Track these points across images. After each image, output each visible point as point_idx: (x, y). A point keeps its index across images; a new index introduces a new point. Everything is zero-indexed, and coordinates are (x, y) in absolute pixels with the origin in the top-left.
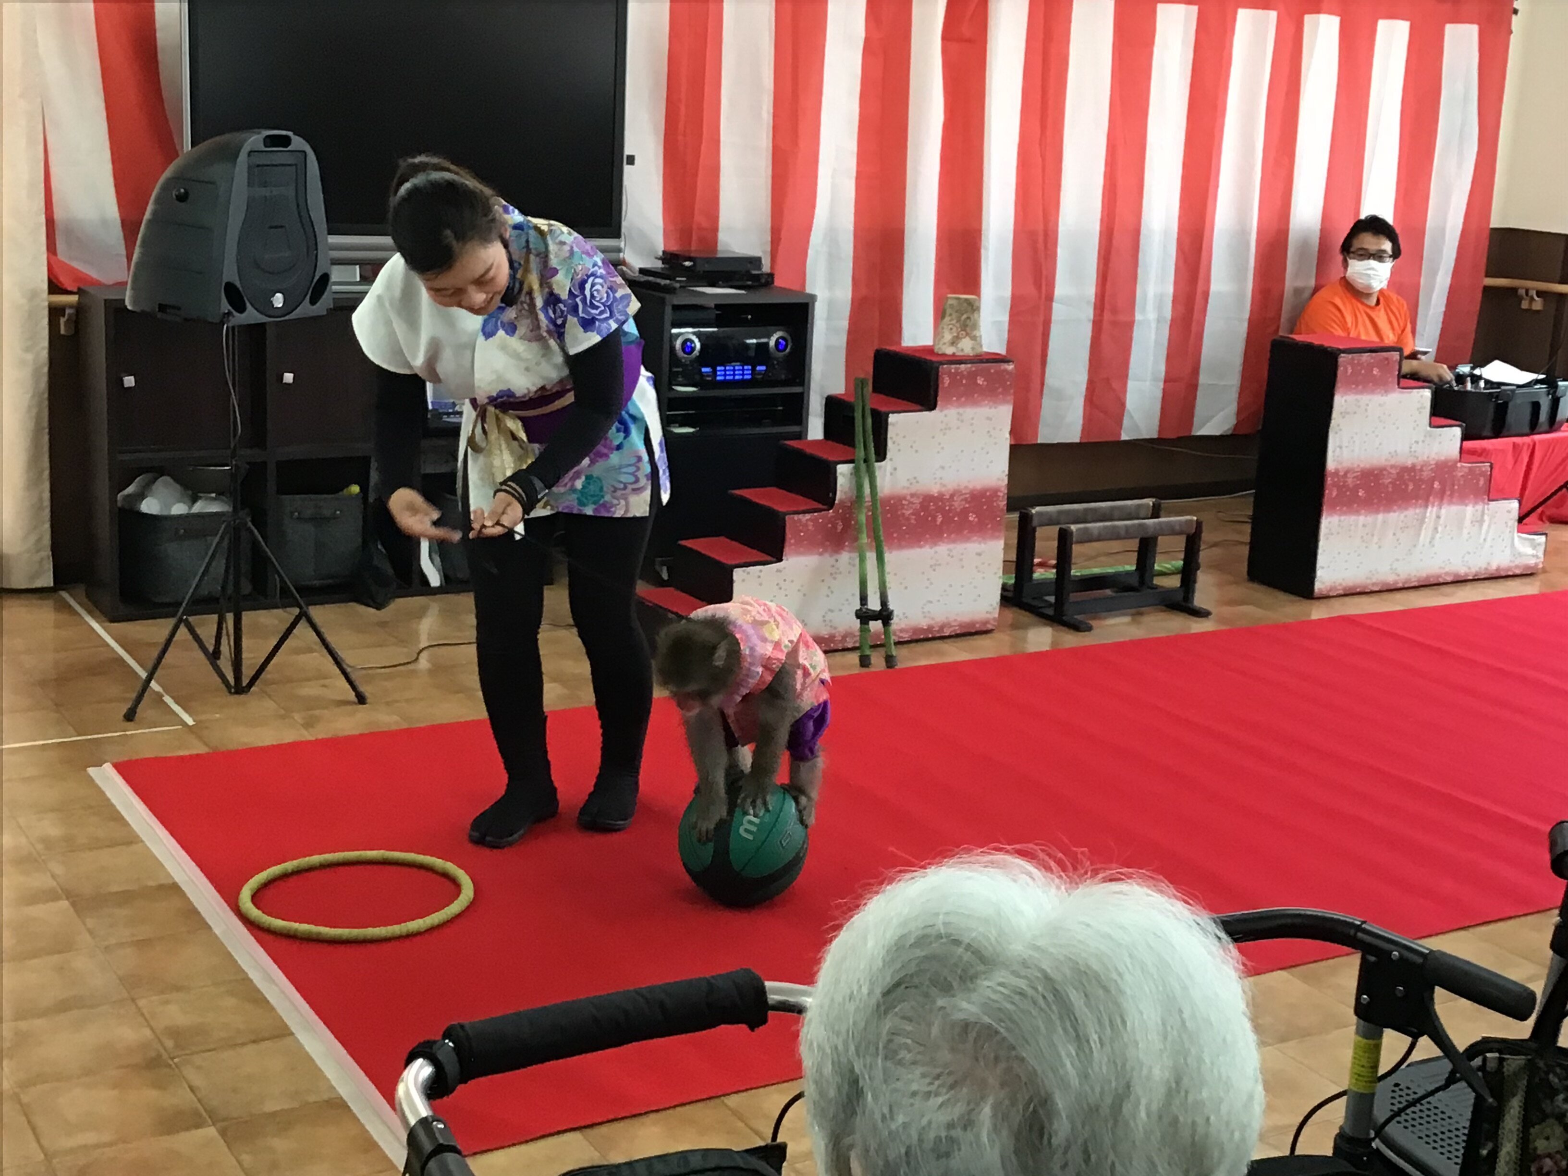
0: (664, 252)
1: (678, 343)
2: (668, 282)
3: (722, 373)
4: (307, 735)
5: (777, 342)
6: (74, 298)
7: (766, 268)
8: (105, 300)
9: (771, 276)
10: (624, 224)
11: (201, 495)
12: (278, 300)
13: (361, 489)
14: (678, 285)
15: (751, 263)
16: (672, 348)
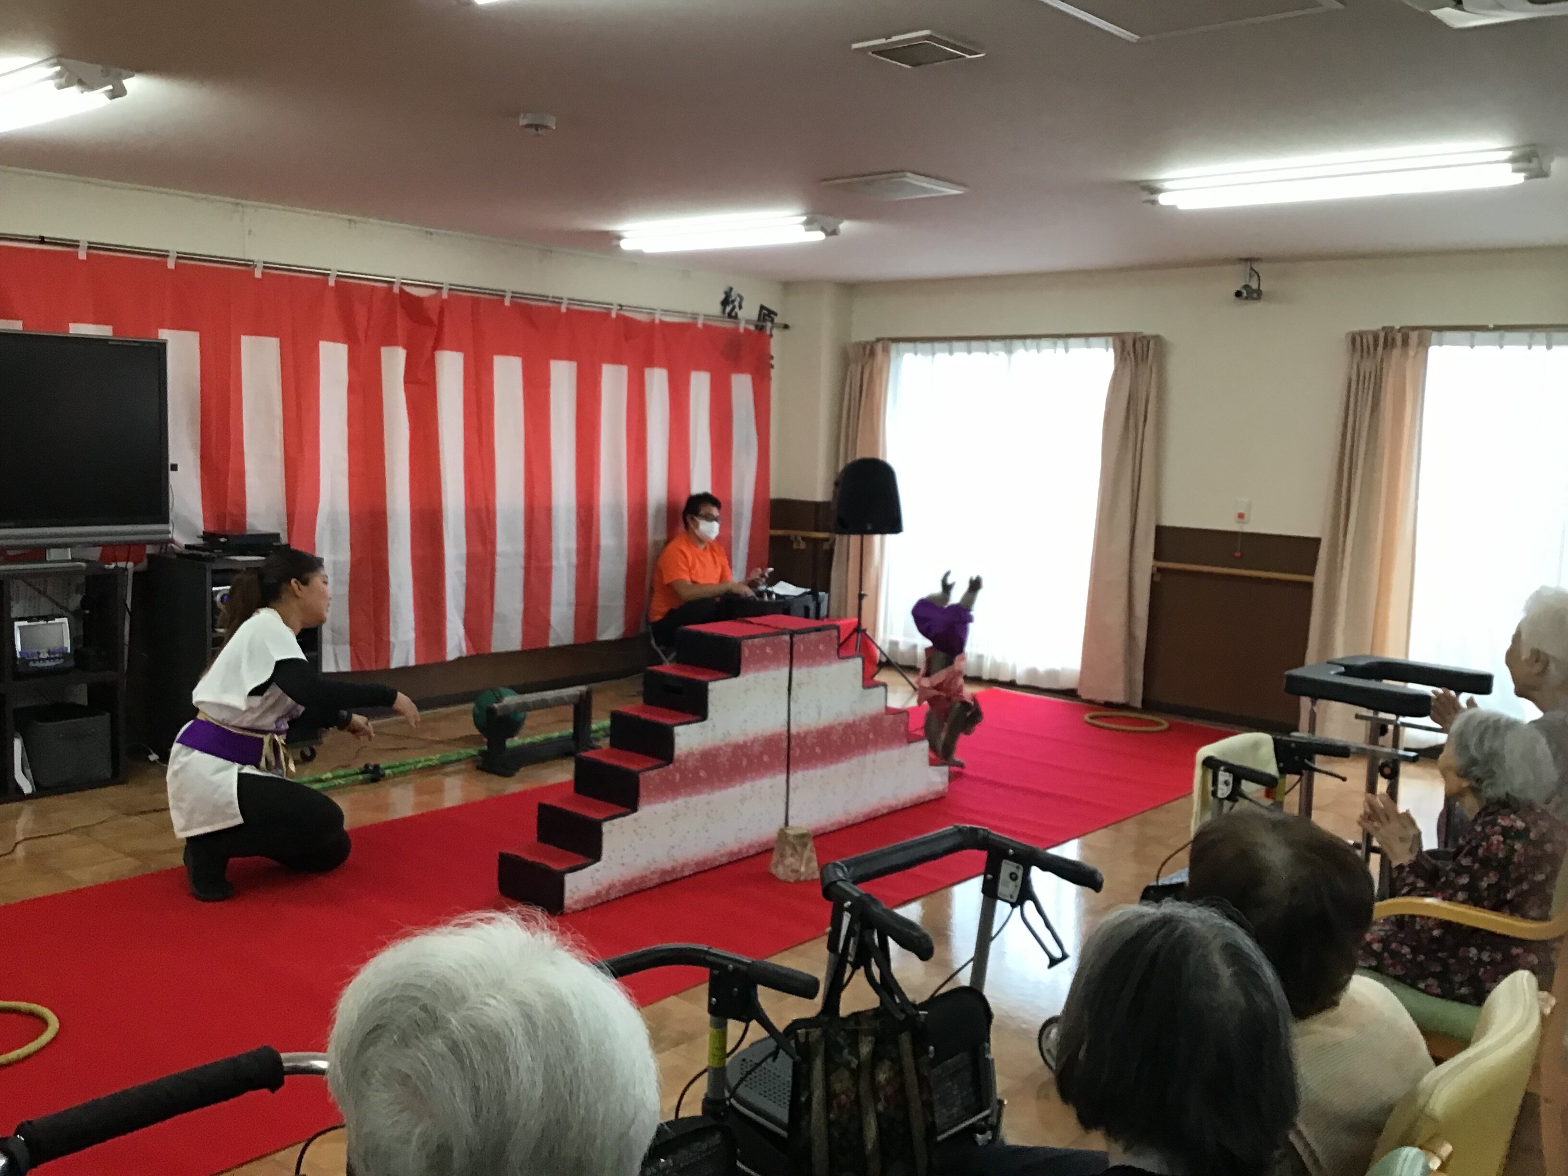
0: (204, 532)
1: (218, 597)
2: (208, 553)
10: (172, 513)
14: (216, 556)
15: (272, 537)
16: (216, 601)
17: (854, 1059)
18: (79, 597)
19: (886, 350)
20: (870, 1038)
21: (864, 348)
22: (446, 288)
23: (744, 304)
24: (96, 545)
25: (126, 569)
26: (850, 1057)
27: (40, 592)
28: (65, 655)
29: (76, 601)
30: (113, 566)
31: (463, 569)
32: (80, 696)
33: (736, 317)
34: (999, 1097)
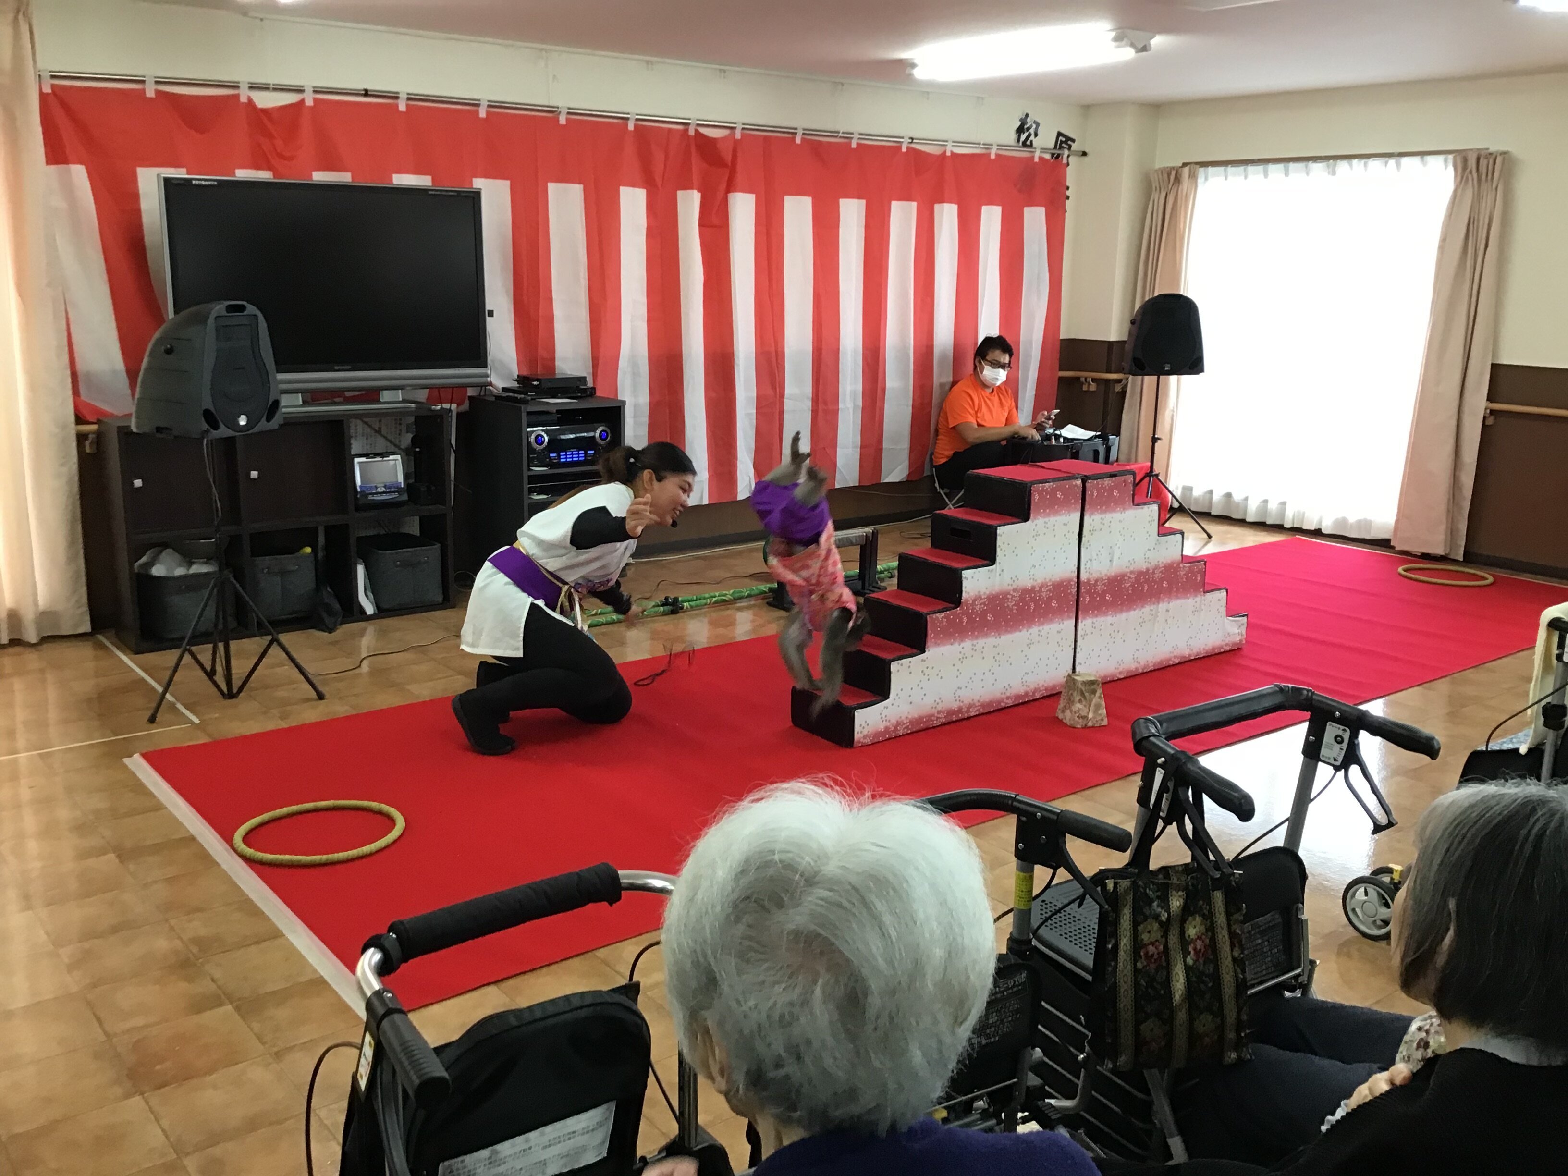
0: (518, 376)
1: (532, 438)
2: (523, 396)
3: (565, 457)
4: (284, 725)
5: (600, 436)
6: (94, 427)
7: (590, 384)
8: (119, 427)
9: (594, 389)
10: (489, 358)
11: (196, 560)
12: (243, 421)
13: (312, 551)
14: (529, 398)
15: (580, 381)
16: (529, 443)
17: (1163, 912)
18: (410, 436)
19: (1193, 176)
20: (1180, 893)
21: (1169, 175)
22: (739, 127)
23: (1039, 132)
24: (424, 387)
25: (450, 410)
26: (1159, 910)
27: (376, 431)
28: (399, 491)
29: (407, 439)
30: (439, 407)
31: (754, 411)
32: (413, 527)
33: (1031, 145)
34: (1311, 957)
